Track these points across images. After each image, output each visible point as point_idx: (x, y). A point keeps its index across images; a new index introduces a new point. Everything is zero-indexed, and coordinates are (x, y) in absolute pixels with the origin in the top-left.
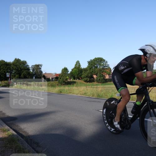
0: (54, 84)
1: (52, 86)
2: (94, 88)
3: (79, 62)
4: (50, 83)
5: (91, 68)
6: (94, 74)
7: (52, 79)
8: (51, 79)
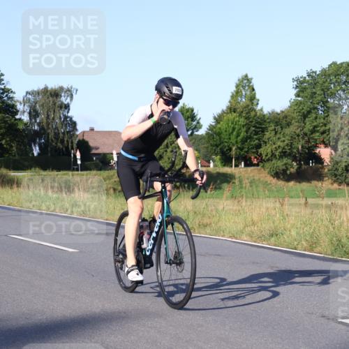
2: (317, 206)
3: (249, 81)
4: (110, 178)
5: (309, 112)
6: (323, 142)
8: (115, 159)
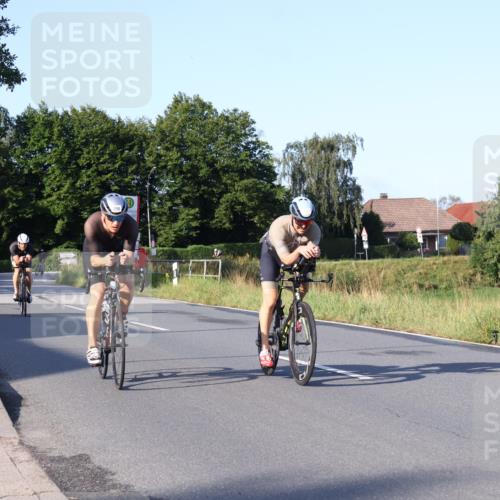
0: (445, 273)
1: (430, 287)
4: (412, 268)
7: (430, 238)
8: (420, 240)
